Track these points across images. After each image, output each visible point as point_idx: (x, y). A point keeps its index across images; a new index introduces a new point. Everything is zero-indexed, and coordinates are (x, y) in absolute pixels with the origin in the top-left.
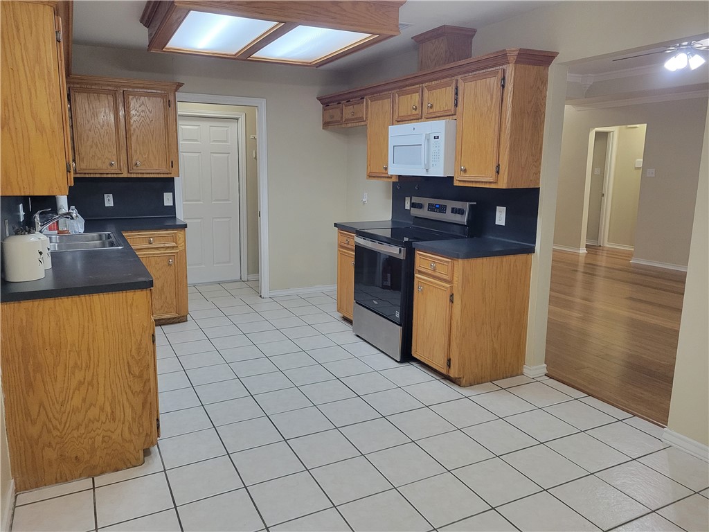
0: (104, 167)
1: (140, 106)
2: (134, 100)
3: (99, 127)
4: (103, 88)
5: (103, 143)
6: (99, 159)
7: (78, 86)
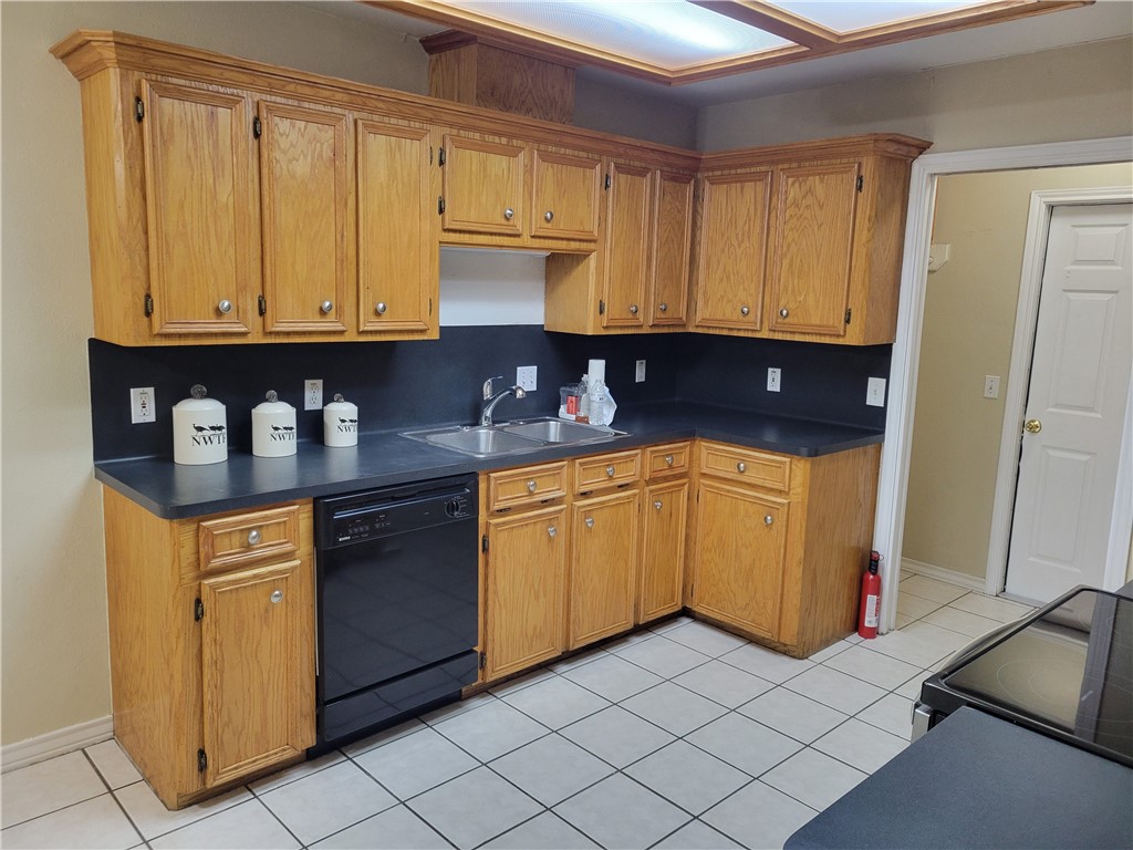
0: (734, 318)
1: (804, 197)
2: (797, 185)
3: (736, 245)
4: (753, 170)
5: (738, 273)
6: (729, 301)
7: (719, 173)
